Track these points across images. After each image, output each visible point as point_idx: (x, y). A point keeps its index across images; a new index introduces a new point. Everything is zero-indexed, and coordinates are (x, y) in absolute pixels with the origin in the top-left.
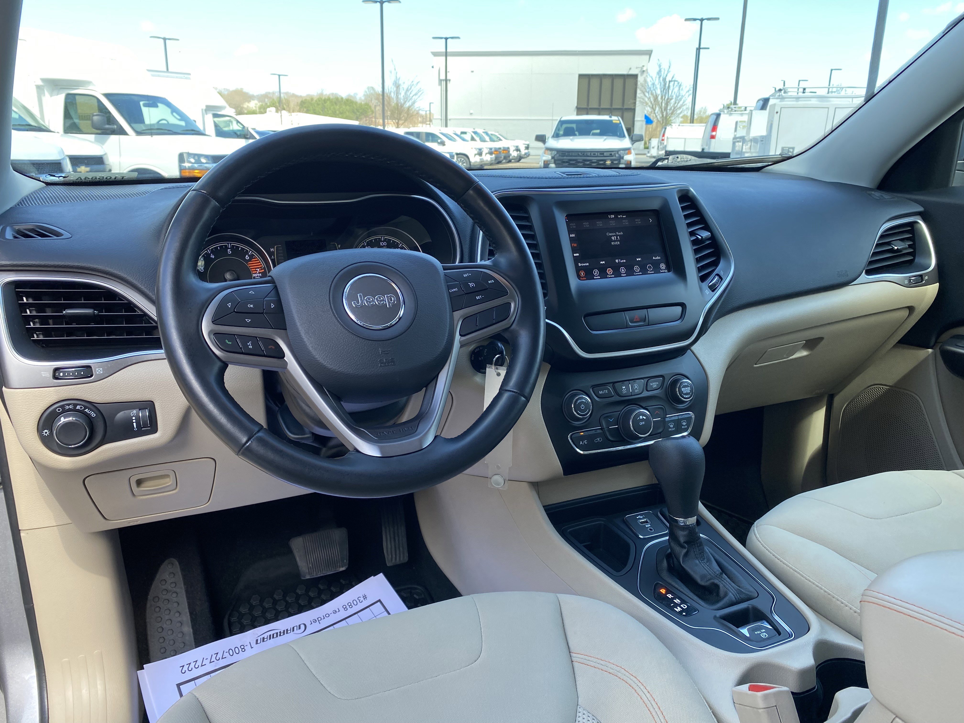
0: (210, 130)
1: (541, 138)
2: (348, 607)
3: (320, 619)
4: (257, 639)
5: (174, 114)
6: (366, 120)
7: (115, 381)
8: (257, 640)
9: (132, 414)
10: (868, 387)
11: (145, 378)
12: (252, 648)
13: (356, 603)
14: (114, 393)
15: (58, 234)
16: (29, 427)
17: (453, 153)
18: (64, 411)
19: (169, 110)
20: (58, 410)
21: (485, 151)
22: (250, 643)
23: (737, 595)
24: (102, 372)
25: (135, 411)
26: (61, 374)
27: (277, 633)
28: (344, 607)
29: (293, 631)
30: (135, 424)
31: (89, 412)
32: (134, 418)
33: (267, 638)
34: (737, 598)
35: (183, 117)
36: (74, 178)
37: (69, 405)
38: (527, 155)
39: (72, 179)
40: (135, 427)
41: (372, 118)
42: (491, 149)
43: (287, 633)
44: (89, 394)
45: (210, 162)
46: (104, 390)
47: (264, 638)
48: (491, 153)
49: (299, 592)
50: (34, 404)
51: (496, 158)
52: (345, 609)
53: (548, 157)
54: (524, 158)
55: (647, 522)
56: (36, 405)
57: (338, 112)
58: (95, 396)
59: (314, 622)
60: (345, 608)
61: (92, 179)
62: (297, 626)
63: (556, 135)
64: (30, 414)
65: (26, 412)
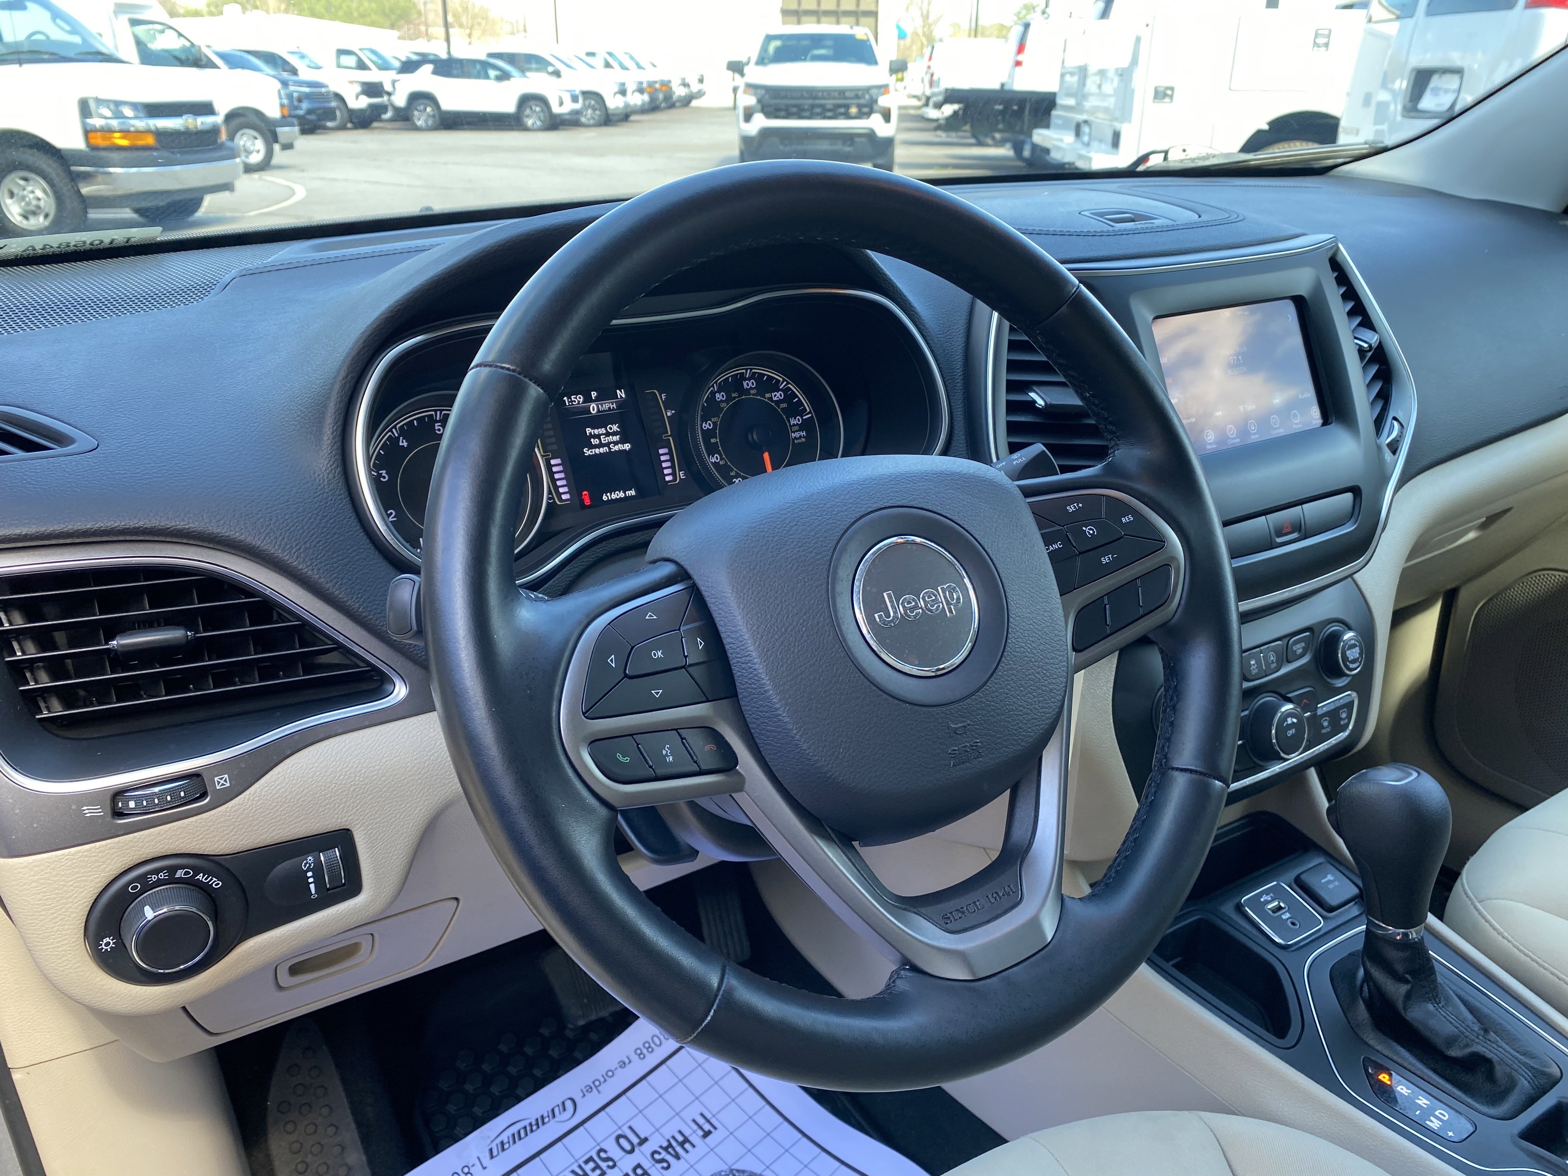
0: (129, 52)
1: (736, 68)
2: (645, 1051)
3: (597, 1083)
4: (490, 1147)
5: (58, 21)
6: (409, 29)
7: (260, 800)
8: (491, 1150)
9: (305, 866)
10: (1529, 574)
11: (329, 780)
12: (485, 1168)
13: (658, 1042)
14: (262, 826)
15: (61, 439)
16: (66, 939)
17: (575, 91)
18: (147, 887)
19: (47, 15)
20: (131, 889)
21: (631, 87)
22: (478, 1158)
23: (1535, 1080)
24: (228, 785)
25: (310, 859)
26: (132, 804)
27: (525, 1128)
28: (639, 1052)
29: (554, 1116)
30: (312, 886)
31: (205, 879)
32: (310, 874)
33: (509, 1142)
34: (1535, 1087)
35: (75, 28)
36: (19, 249)
37: (157, 871)
38: (700, 94)
39: (13, 250)
40: (313, 891)
41: (419, 24)
42: (641, 83)
43: (544, 1123)
44: (202, 838)
45: (141, 115)
46: (237, 824)
47: (502, 1143)
48: (641, 91)
49: (545, 1031)
50: (72, 885)
51: (653, 99)
52: (641, 1056)
53: (751, 100)
54: (696, 98)
55: (1280, 908)
56: (76, 887)
57: (355, 14)
58: (219, 841)
59: (587, 1091)
60: (639, 1055)
61: (59, 247)
62: (558, 1106)
63: (762, 61)
64: (64, 910)
65: (55, 906)
